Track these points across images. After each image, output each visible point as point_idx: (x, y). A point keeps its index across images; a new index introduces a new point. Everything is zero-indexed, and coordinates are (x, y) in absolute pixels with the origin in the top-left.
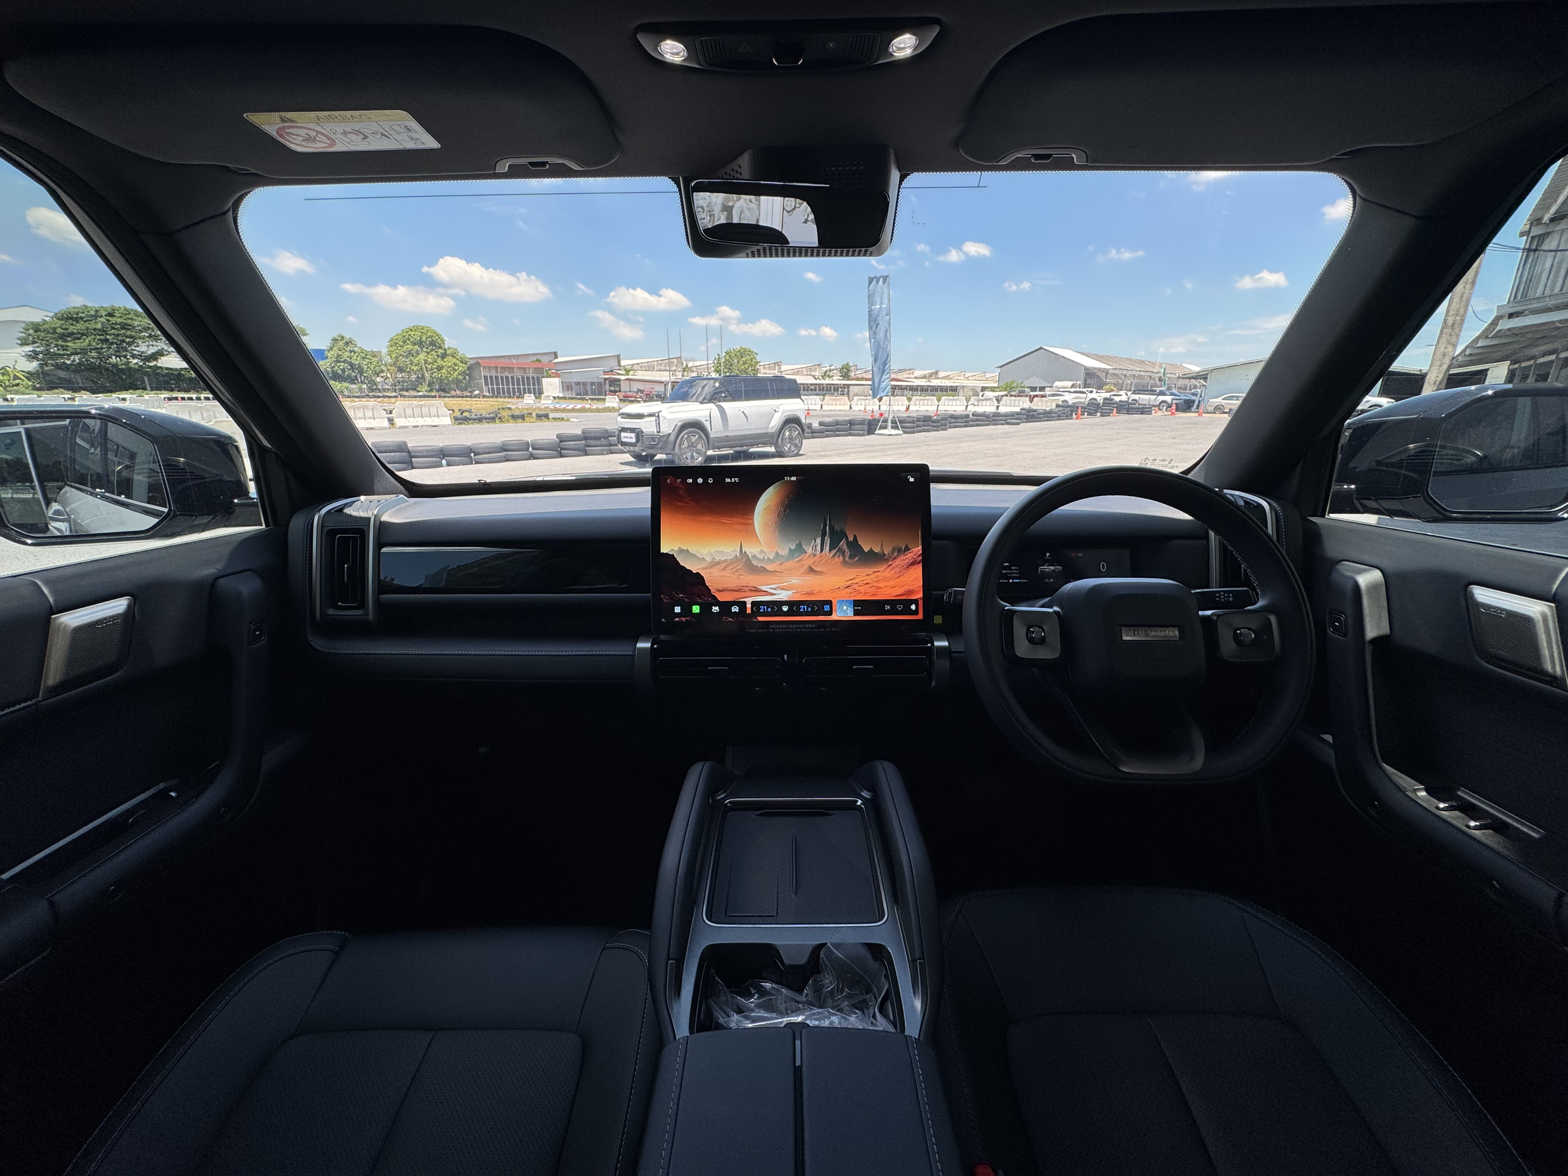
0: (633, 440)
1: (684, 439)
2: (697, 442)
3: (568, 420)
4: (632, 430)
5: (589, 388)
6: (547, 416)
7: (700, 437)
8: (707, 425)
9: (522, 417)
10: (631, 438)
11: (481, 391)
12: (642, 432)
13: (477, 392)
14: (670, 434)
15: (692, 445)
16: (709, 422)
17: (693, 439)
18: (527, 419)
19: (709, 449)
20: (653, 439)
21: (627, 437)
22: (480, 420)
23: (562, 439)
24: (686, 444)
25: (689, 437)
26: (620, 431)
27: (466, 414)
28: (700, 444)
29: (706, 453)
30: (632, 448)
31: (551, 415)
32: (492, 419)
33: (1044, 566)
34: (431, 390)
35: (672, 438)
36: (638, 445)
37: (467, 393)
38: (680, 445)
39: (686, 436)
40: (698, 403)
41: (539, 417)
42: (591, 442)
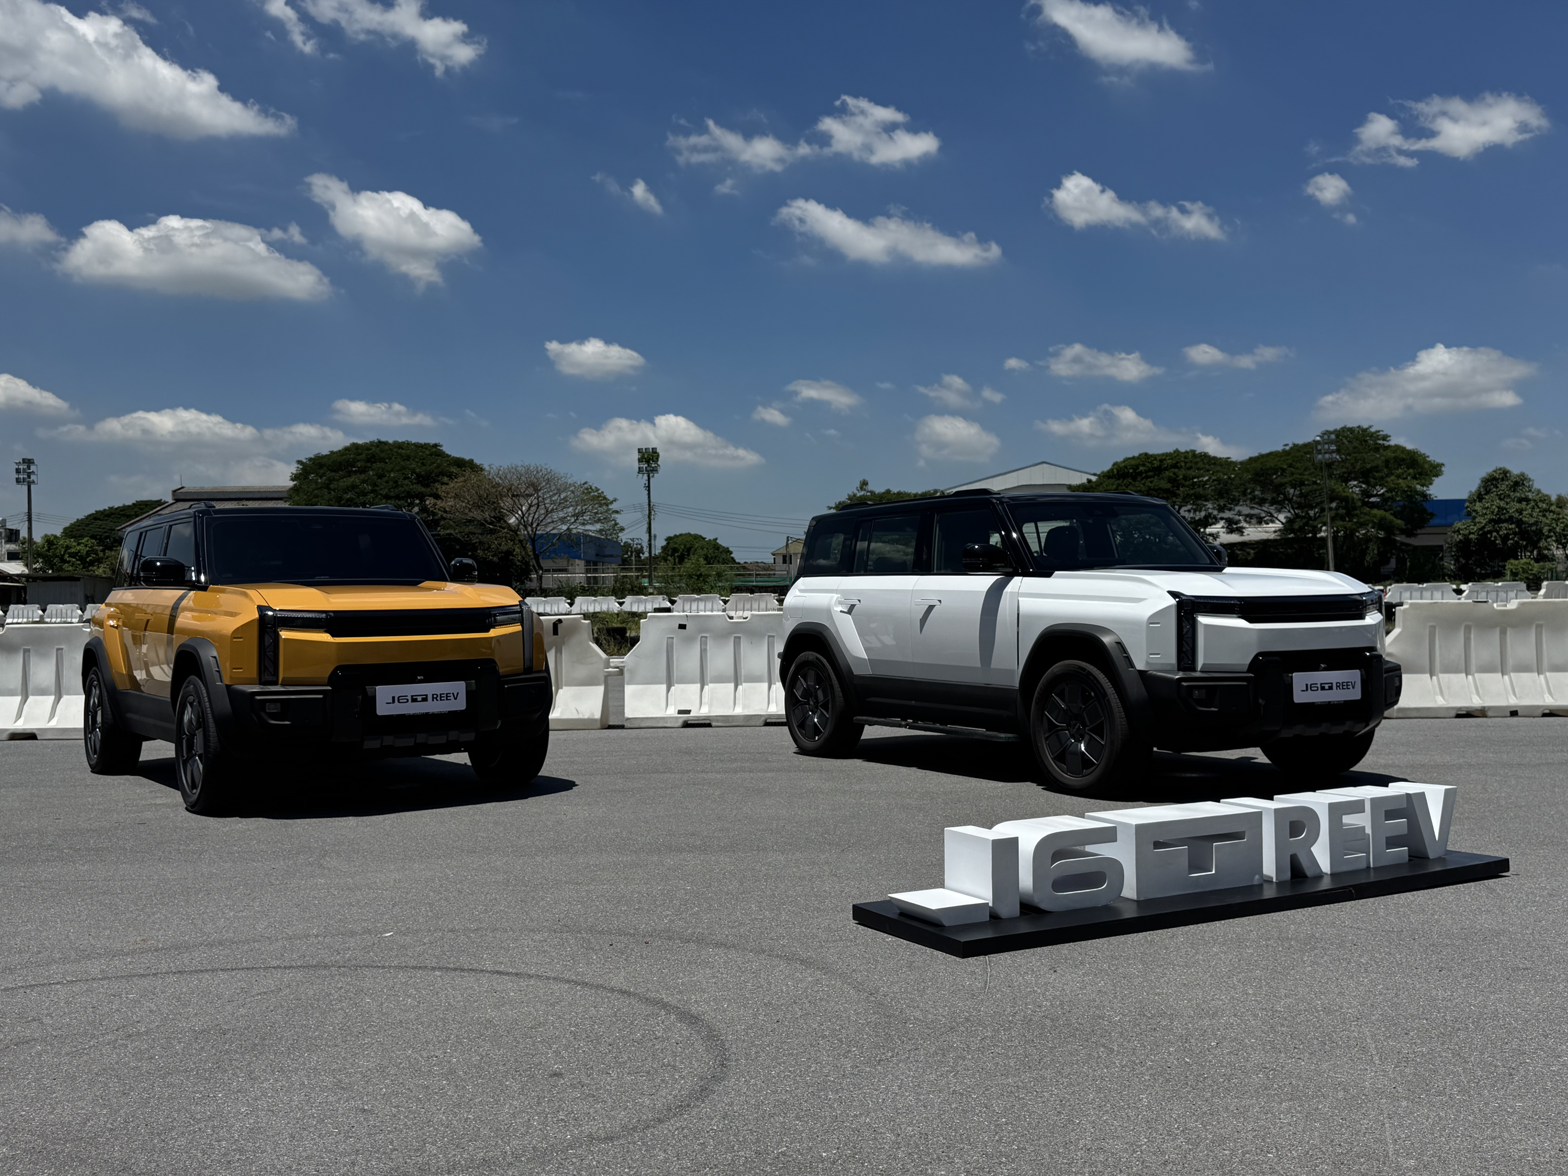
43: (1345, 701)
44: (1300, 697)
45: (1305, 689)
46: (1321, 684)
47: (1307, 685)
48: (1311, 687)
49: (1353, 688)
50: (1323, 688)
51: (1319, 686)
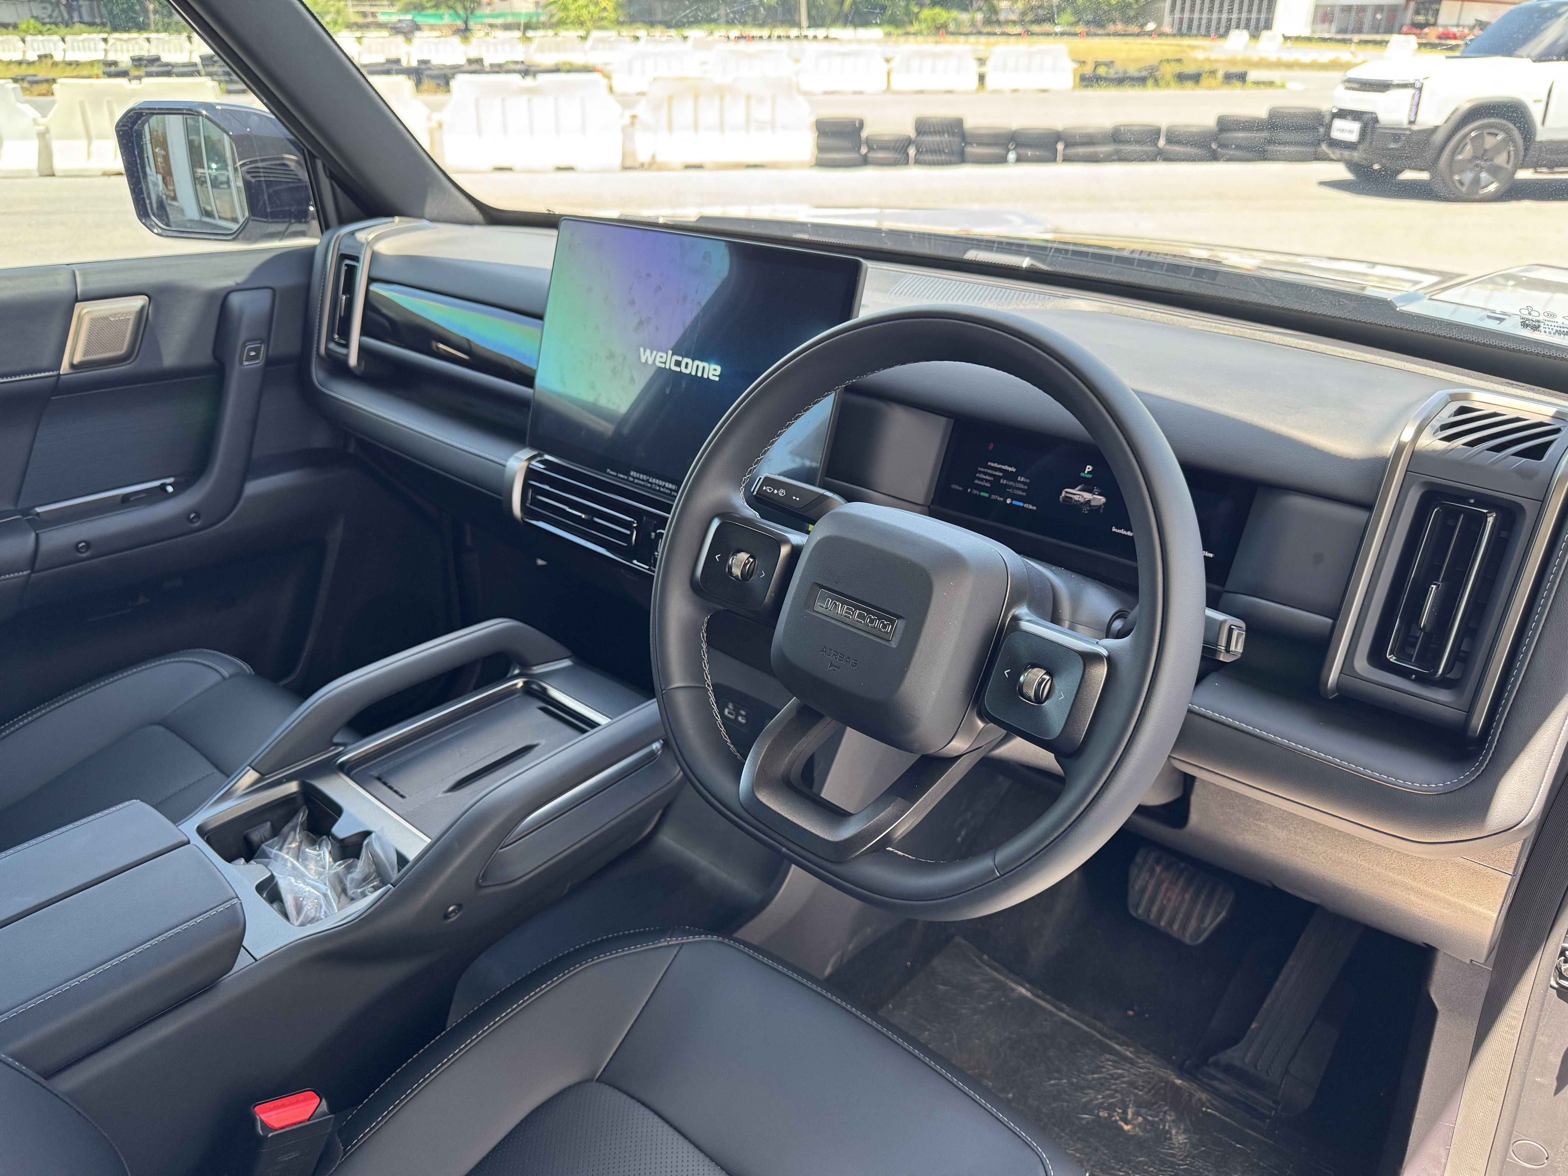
0: (1353, 137)
1: (1468, 140)
2: (1497, 149)
3: (1283, 86)
4: (1356, 115)
5: (1368, 19)
6: (1242, 77)
7: (1510, 138)
8: (1536, 113)
9: (1196, 78)
10: (1351, 132)
11: (1160, 24)
12: (1376, 120)
13: (1151, 26)
14: (1437, 128)
15: (1482, 156)
16: (1542, 105)
17: (1490, 142)
18: (1205, 81)
19: (1523, 166)
20: (1396, 137)
21: (1343, 130)
22: (1121, 81)
23: (1225, 125)
24: (1468, 151)
25: (1480, 137)
26: (1335, 116)
27: (1102, 71)
28: (1504, 156)
29: (1514, 173)
30: (1346, 154)
31: (1253, 75)
32: (1141, 81)
33: (1073, 488)
34: (1076, 23)
35: (1439, 137)
36: (1361, 147)
37: (1134, 28)
38: (1454, 153)
39: (1473, 134)
40: (1529, 61)
41: (1229, 78)
42: (1283, 135)
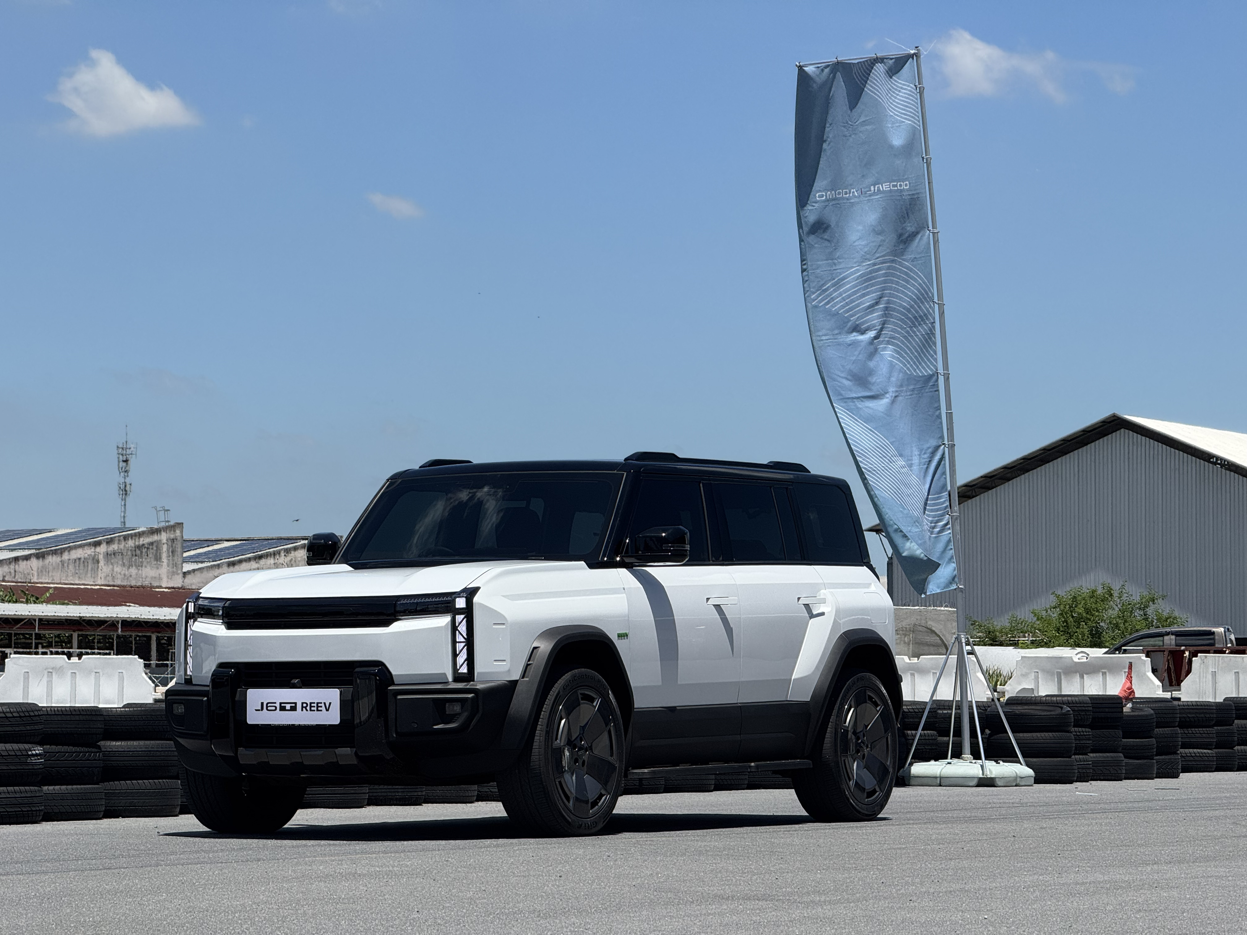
43: (317, 725)
44: (254, 717)
45: (260, 708)
46: (281, 703)
47: (262, 704)
48: (267, 707)
49: (327, 710)
50: (283, 709)
51: (278, 705)
